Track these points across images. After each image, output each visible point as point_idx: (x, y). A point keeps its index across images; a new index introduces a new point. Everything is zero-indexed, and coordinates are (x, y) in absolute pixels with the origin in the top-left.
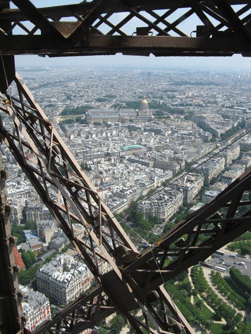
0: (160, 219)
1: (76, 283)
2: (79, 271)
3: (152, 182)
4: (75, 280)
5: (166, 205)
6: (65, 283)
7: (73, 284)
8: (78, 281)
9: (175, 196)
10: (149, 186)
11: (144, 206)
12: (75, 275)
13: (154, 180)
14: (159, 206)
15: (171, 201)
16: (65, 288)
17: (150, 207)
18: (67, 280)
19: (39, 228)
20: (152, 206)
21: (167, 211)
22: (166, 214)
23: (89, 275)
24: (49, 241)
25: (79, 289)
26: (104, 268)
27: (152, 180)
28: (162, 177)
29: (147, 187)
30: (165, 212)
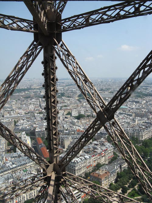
0: (139, 141)
1: (82, 165)
2: (85, 158)
3: (134, 122)
4: (82, 163)
5: (144, 131)
6: (75, 163)
7: (81, 166)
8: (84, 164)
9: (150, 127)
10: (132, 124)
11: (129, 131)
12: (82, 159)
13: (135, 121)
14: (139, 131)
15: (147, 129)
16: (75, 166)
17: (133, 132)
18: (77, 161)
19: (61, 139)
20: (134, 131)
21: (144, 135)
22: (143, 137)
23: (91, 162)
24: (67, 148)
25: (84, 170)
26: (102, 161)
27: (134, 121)
28: (140, 121)
29: (131, 124)
30: (143, 136)
